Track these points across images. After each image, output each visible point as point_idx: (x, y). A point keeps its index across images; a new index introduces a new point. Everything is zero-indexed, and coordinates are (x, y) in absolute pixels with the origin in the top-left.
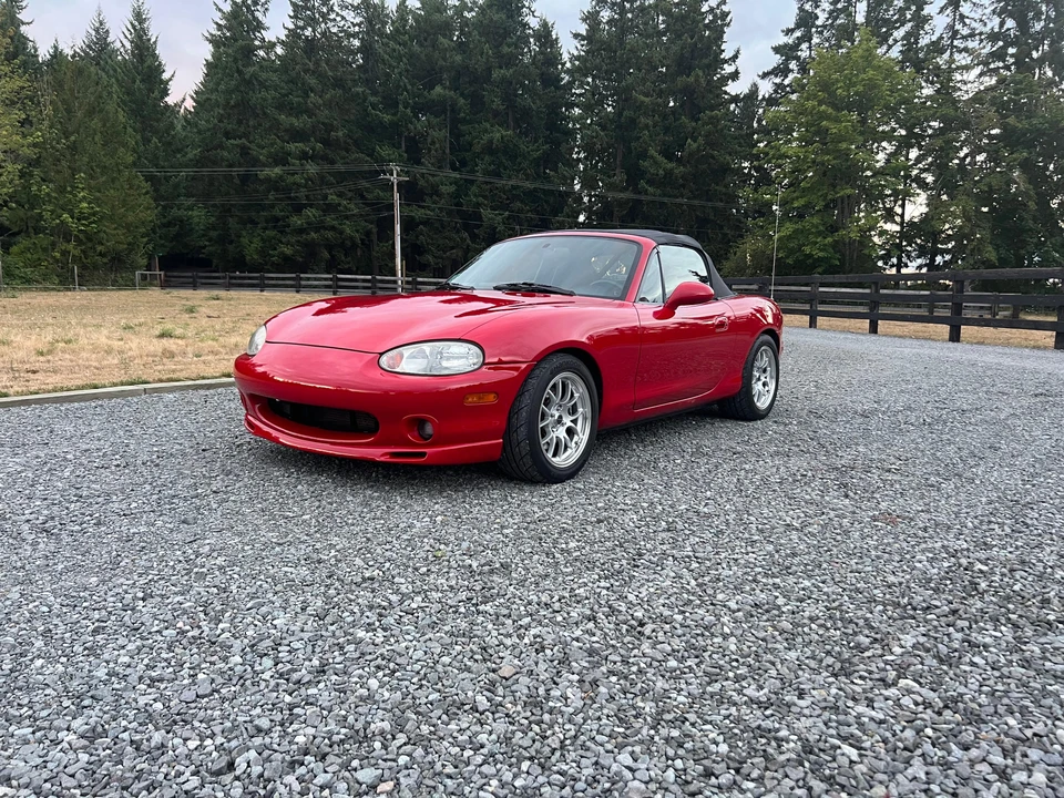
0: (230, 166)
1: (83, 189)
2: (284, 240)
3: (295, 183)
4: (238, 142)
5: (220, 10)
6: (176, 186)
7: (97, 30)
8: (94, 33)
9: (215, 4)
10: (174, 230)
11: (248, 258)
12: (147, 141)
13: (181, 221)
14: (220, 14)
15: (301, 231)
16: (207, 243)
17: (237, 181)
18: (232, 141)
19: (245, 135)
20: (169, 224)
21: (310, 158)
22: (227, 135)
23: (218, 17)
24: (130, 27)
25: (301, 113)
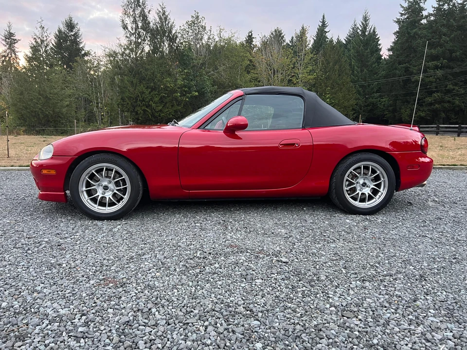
0: (399, 77)
1: (329, 94)
2: (421, 109)
3: (430, 82)
4: (404, 65)
5: (403, 7)
6: (373, 89)
7: (353, 29)
8: (352, 30)
9: (401, 5)
10: (369, 108)
11: (403, 119)
12: (362, 71)
13: (373, 104)
14: (402, 9)
15: (431, 104)
16: (387, 113)
17: (402, 84)
18: (402, 66)
19: (408, 62)
20: (368, 105)
21: (439, 68)
22: (400, 63)
23: (401, 10)
24: (361, 24)
25: (437, 47)
